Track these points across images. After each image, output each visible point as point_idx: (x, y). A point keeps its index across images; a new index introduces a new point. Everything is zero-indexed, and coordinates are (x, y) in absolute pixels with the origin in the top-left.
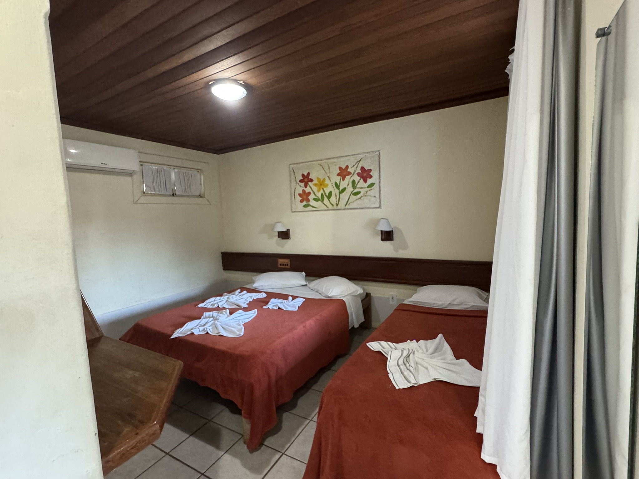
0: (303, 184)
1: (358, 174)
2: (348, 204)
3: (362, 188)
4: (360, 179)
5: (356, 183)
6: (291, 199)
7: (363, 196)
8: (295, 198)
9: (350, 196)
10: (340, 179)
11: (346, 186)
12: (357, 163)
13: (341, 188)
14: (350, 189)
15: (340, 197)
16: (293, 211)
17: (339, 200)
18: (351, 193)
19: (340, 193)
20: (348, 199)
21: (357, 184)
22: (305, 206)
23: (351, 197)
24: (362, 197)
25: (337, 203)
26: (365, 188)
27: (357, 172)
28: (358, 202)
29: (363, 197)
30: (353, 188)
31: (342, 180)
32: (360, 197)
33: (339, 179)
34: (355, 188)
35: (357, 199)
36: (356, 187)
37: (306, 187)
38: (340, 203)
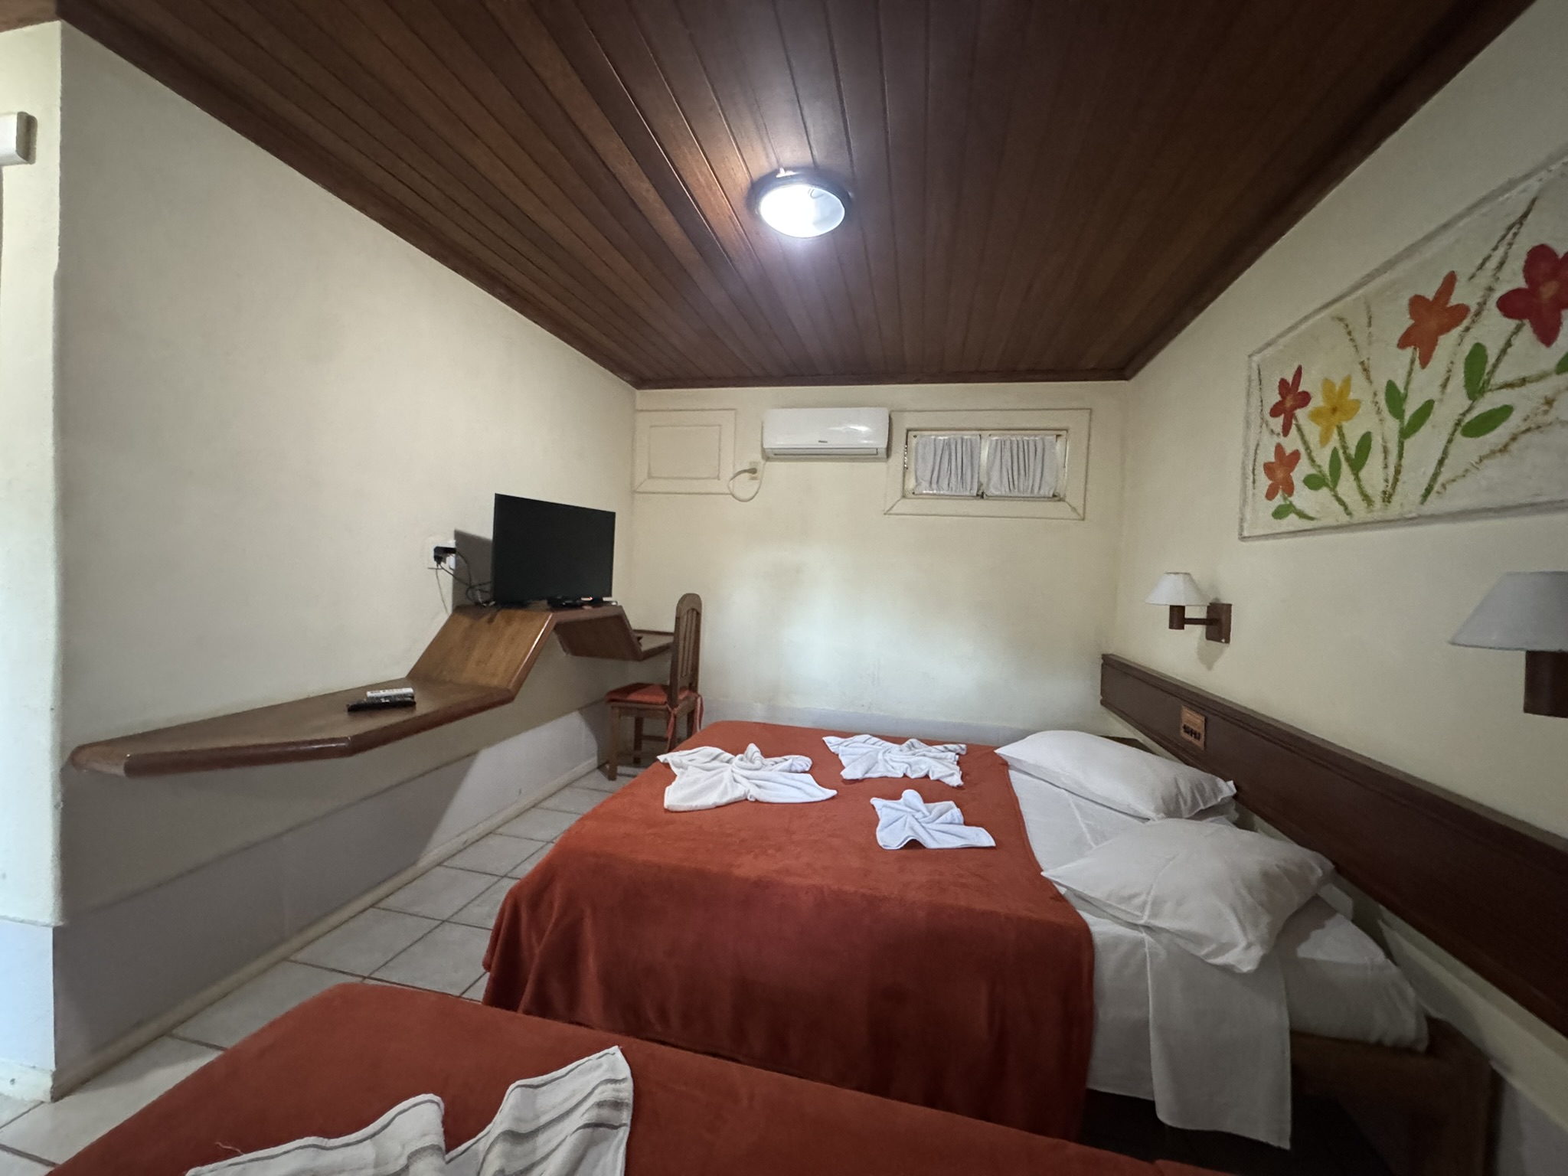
0: (1278, 423)
1: (1510, 305)
2: (1437, 487)
3: (1523, 381)
4: (1518, 329)
5: (1491, 360)
6: (1245, 486)
7: (1528, 430)
8: (1254, 482)
9: (1450, 441)
10: (1412, 362)
11: (1433, 393)
12: (1503, 237)
13: (1411, 408)
14: (1455, 403)
15: (1400, 456)
16: (1246, 534)
17: (1398, 472)
18: (1458, 424)
19: (1405, 433)
20: (1441, 462)
21: (1495, 366)
22: (1279, 514)
23: (1452, 450)
24: (1514, 438)
25: (1389, 489)
26: (1541, 377)
27: (1497, 295)
28: (1493, 470)
29: (1523, 440)
30: (1470, 398)
31: (1417, 362)
32: (1505, 439)
33: (1408, 361)
34: (1482, 392)
35: (1487, 457)
36: (1489, 380)
37: (1286, 431)
38: (1400, 486)
